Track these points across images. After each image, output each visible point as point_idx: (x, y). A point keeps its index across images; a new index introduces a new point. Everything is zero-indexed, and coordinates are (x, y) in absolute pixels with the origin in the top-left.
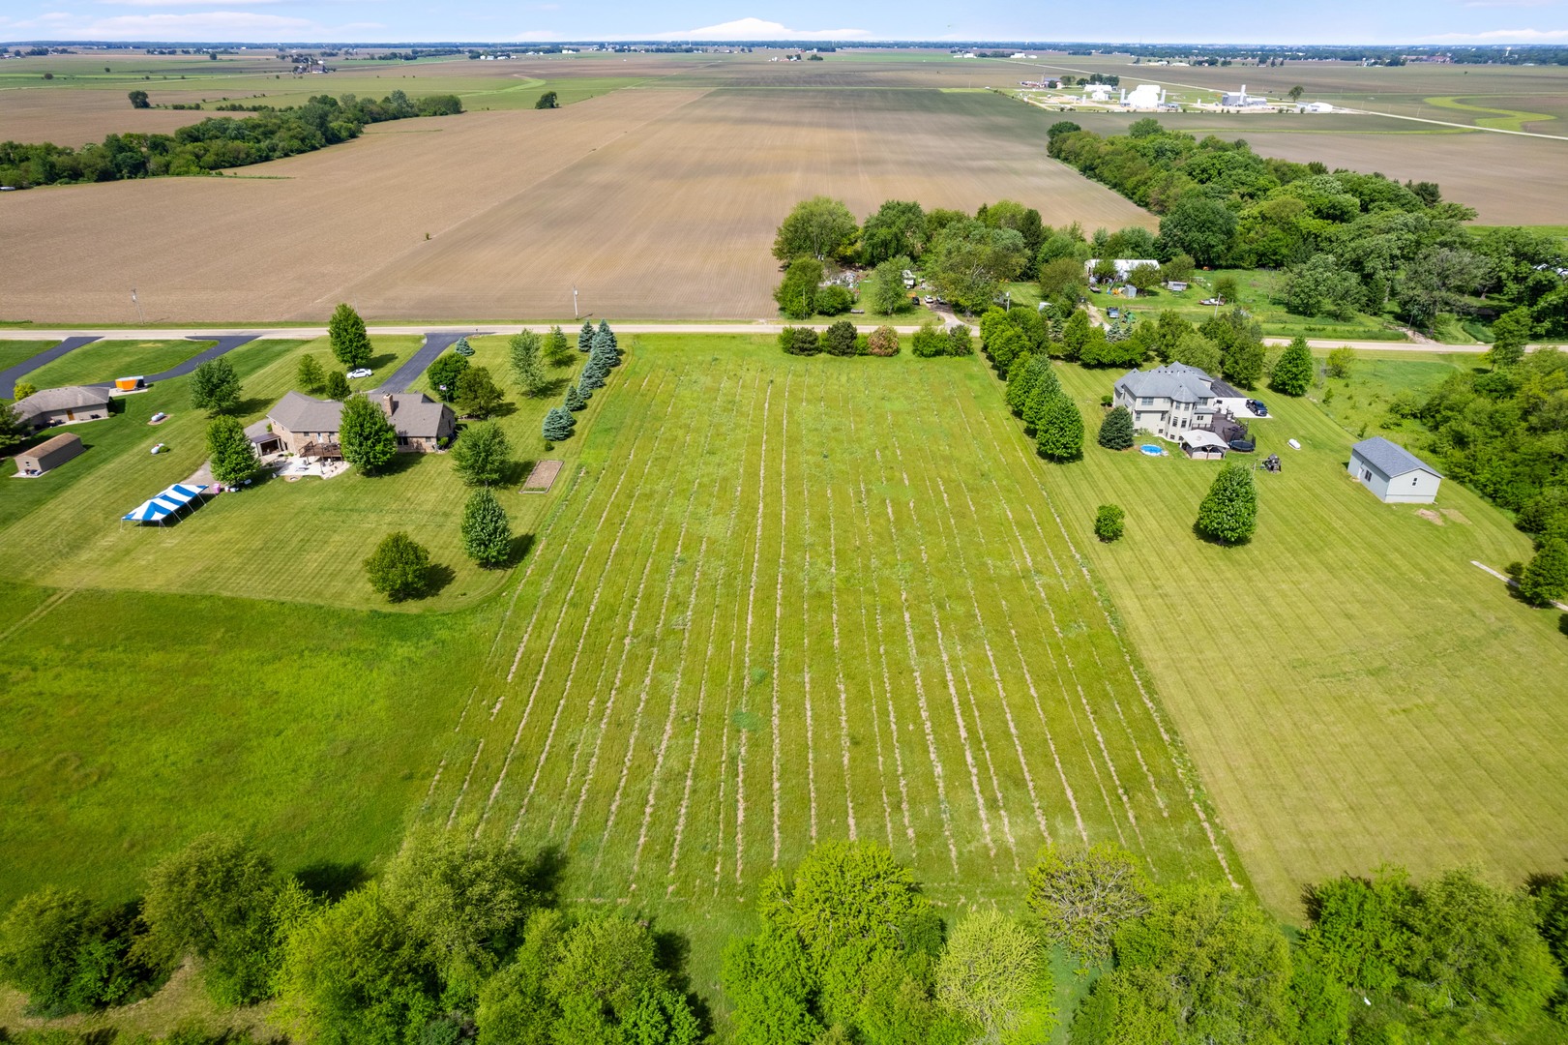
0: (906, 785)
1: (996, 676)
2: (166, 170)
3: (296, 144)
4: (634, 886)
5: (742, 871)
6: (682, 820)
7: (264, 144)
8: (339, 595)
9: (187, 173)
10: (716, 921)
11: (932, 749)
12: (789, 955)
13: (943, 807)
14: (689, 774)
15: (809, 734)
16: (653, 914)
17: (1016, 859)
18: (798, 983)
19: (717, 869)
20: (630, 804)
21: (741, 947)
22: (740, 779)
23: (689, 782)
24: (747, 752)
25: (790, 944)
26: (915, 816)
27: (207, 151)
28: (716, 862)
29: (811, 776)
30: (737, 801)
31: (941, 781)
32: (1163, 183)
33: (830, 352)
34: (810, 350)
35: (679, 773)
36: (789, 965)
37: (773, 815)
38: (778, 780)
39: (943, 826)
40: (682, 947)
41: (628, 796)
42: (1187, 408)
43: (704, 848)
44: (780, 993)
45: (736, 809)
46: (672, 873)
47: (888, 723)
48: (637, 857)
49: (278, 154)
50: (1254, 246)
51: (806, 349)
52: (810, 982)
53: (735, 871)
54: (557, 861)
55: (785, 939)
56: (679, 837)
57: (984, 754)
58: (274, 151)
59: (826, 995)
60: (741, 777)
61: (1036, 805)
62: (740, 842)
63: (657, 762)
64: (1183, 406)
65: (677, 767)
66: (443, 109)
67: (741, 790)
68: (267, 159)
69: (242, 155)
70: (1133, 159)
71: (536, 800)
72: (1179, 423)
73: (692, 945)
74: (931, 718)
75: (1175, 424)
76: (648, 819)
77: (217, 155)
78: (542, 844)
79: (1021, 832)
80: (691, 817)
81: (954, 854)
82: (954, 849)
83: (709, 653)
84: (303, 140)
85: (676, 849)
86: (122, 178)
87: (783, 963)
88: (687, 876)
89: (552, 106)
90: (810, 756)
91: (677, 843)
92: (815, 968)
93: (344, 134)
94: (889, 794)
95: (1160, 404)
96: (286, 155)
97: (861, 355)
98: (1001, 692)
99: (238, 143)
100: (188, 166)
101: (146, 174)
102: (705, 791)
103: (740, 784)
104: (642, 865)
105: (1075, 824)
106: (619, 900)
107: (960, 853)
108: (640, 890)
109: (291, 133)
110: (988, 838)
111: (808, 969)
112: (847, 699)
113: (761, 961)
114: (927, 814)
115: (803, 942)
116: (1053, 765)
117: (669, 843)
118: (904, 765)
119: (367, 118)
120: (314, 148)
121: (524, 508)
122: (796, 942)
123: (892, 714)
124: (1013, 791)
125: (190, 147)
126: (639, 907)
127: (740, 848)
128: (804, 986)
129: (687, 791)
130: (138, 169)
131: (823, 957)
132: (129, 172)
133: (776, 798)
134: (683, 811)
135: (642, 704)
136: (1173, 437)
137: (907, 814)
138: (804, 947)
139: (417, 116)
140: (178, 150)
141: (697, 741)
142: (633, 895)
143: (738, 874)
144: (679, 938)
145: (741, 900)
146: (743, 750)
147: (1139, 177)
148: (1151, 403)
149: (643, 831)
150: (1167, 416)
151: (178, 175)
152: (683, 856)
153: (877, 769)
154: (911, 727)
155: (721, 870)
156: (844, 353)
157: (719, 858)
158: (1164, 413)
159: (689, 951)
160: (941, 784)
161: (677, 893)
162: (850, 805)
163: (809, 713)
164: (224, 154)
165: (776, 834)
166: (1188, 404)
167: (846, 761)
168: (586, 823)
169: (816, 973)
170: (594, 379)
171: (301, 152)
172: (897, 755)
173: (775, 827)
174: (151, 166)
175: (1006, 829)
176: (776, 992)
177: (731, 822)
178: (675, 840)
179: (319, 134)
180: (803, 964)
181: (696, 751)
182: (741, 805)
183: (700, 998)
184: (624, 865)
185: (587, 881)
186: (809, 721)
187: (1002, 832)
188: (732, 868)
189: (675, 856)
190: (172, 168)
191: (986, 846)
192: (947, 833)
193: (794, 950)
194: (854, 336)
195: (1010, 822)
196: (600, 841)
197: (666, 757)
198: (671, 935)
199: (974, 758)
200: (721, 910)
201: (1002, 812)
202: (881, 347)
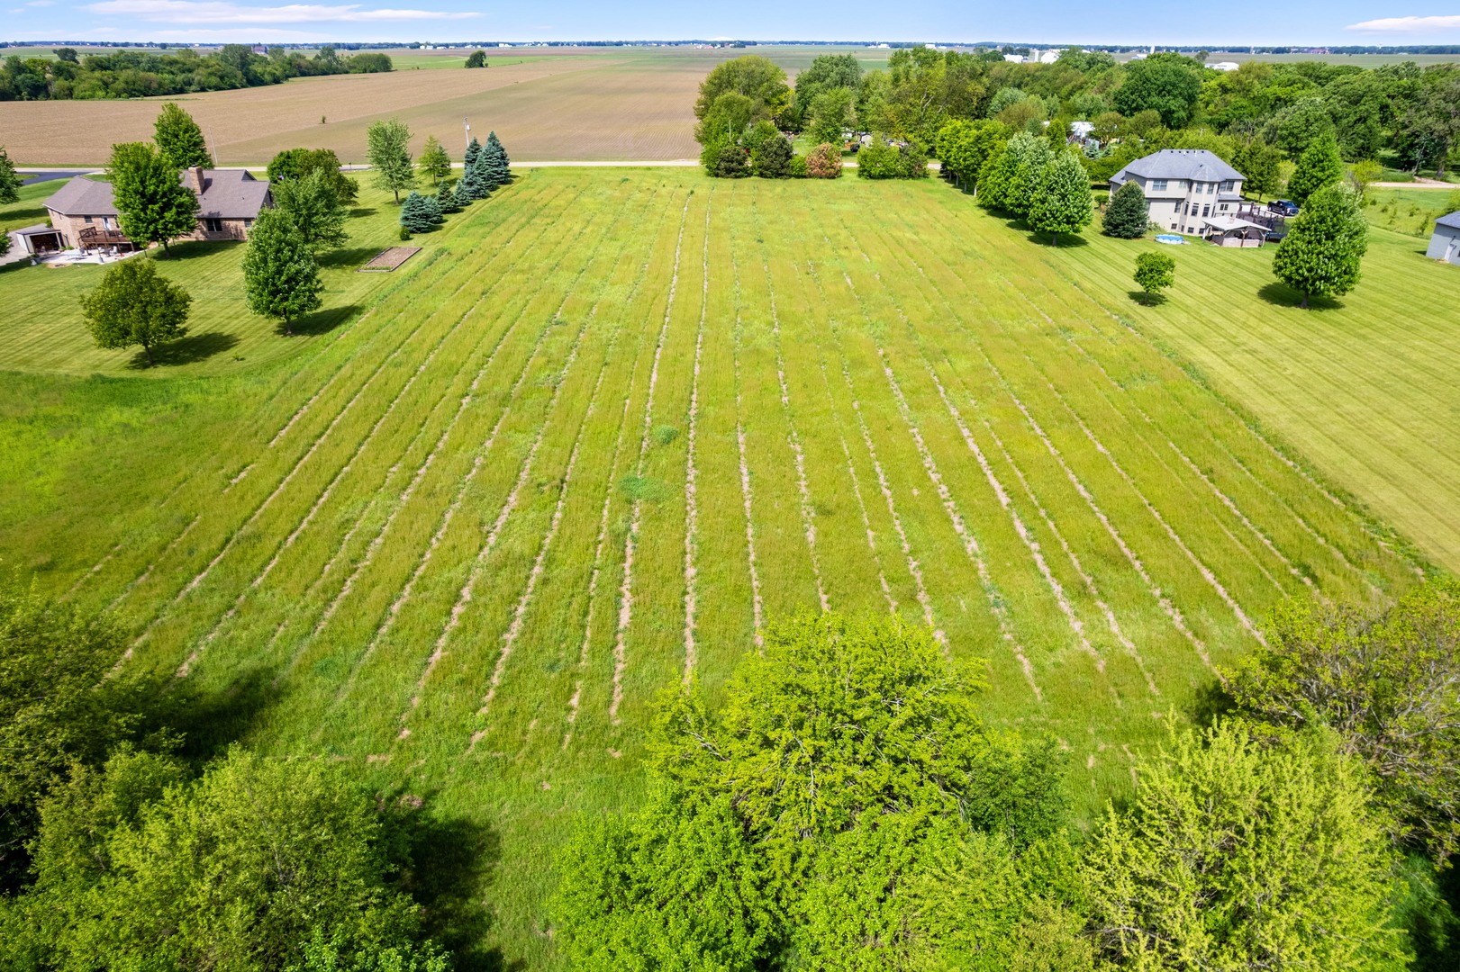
0: (920, 567)
1: (1039, 431)
2: (69, 94)
3: (214, 80)
4: (406, 732)
5: (622, 704)
6: (517, 626)
7: (180, 78)
8: (58, 363)
9: (92, 97)
10: (562, 796)
11: (956, 519)
12: (712, 850)
13: (992, 597)
14: (540, 559)
15: (748, 504)
16: (435, 784)
17: (1148, 676)
18: (737, 921)
19: (574, 701)
20: (424, 601)
21: (600, 839)
22: (627, 565)
23: (537, 570)
24: (640, 528)
25: (717, 825)
26: (945, 614)
27: (115, 79)
28: (572, 690)
29: (752, 558)
30: (620, 595)
31: (979, 560)
32: (1102, 82)
33: (761, 175)
34: (739, 170)
35: (522, 557)
36: (712, 875)
37: (685, 614)
38: (694, 564)
39: (998, 626)
40: (481, 848)
41: (426, 589)
42: (1210, 191)
43: (552, 668)
44: (689, 949)
45: (617, 607)
46: (484, 710)
47: (876, 487)
48: (423, 683)
49: (193, 88)
50: (1215, 116)
51: (733, 170)
52: (764, 918)
53: (609, 703)
54: (268, 691)
55: (705, 813)
56: (507, 651)
57: (1044, 523)
58: (190, 84)
59: (804, 951)
60: (630, 561)
61: (1157, 593)
62: (621, 657)
63: (486, 543)
64: (1206, 187)
65: (519, 546)
66: (373, 67)
67: (627, 580)
68: (182, 91)
69: (154, 85)
70: (1066, 70)
71: (261, 595)
72: (1201, 211)
73: (504, 845)
74: (943, 481)
75: (1194, 213)
76: (455, 623)
77: (127, 83)
78: (248, 664)
79: (1142, 632)
80: (534, 619)
81: (1027, 668)
82: (1026, 661)
83: (590, 412)
84: (222, 78)
85: (500, 668)
86: (22, 99)
87: (696, 874)
88: (513, 713)
89: (481, 66)
90: (750, 531)
91: (503, 659)
92: (777, 884)
93: (267, 78)
94: (891, 580)
95: (1175, 190)
96: (203, 90)
97: (798, 177)
98: (1052, 449)
99: (152, 74)
100: (94, 91)
101: (48, 97)
102: (563, 582)
103: (628, 572)
104: (428, 696)
105: (1236, 620)
106: (372, 758)
107: (1040, 669)
108: (417, 739)
109: (209, 70)
110: (1086, 644)
111: (761, 885)
112: (806, 460)
113: (645, 869)
114: (964, 609)
115: (748, 822)
116: (1166, 537)
117: (490, 660)
118: (910, 539)
119: (294, 71)
120: (233, 87)
121: (356, 284)
122: (730, 823)
123: (882, 477)
124: (1109, 574)
125: (97, 74)
126: (409, 770)
127: (620, 667)
128: (751, 929)
129: (532, 582)
130: (38, 91)
131: (795, 858)
132: (29, 94)
133: (690, 589)
134: (521, 610)
135: (474, 471)
136: (1191, 230)
137: (927, 608)
138: (749, 837)
139: (347, 72)
140: (84, 76)
141: (558, 515)
142: (401, 748)
143: (613, 710)
144: (476, 829)
145: (618, 755)
146: (635, 527)
147: (1074, 83)
148: (1164, 187)
149: (442, 642)
150: (1182, 206)
151: (82, 98)
152: (511, 681)
153: (867, 546)
154: (915, 492)
155: (582, 702)
156: (778, 175)
157: (579, 684)
158: (1179, 201)
159: (497, 857)
160: (981, 566)
161: (491, 744)
162: (824, 598)
163: (746, 479)
164: (134, 83)
165: (690, 644)
166: (1212, 184)
167: (811, 536)
168: (339, 629)
169: (778, 899)
170: (475, 187)
171: (218, 88)
172: (898, 528)
173: (688, 632)
174: (53, 89)
175: (1115, 629)
176: (677, 947)
177: (609, 627)
178: (500, 654)
179: (239, 74)
180: (748, 874)
181: (556, 528)
182: (627, 602)
183: (508, 960)
184: (395, 697)
185: (314, 725)
186: (746, 487)
187: (1109, 634)
188: (603, 698)
189: (496, 680)
190: (76, 93)
191: (1085, 655)
192: (1007, 636)
193: (725, 842)
194: (788, 156)
195: (1118, 619)
196: (359, 657)
197: (503, 536)
198: (463, 824)
199: (1030, 529)
200: (576, 773)
201: (1100, 604)
202: (822, 166)
